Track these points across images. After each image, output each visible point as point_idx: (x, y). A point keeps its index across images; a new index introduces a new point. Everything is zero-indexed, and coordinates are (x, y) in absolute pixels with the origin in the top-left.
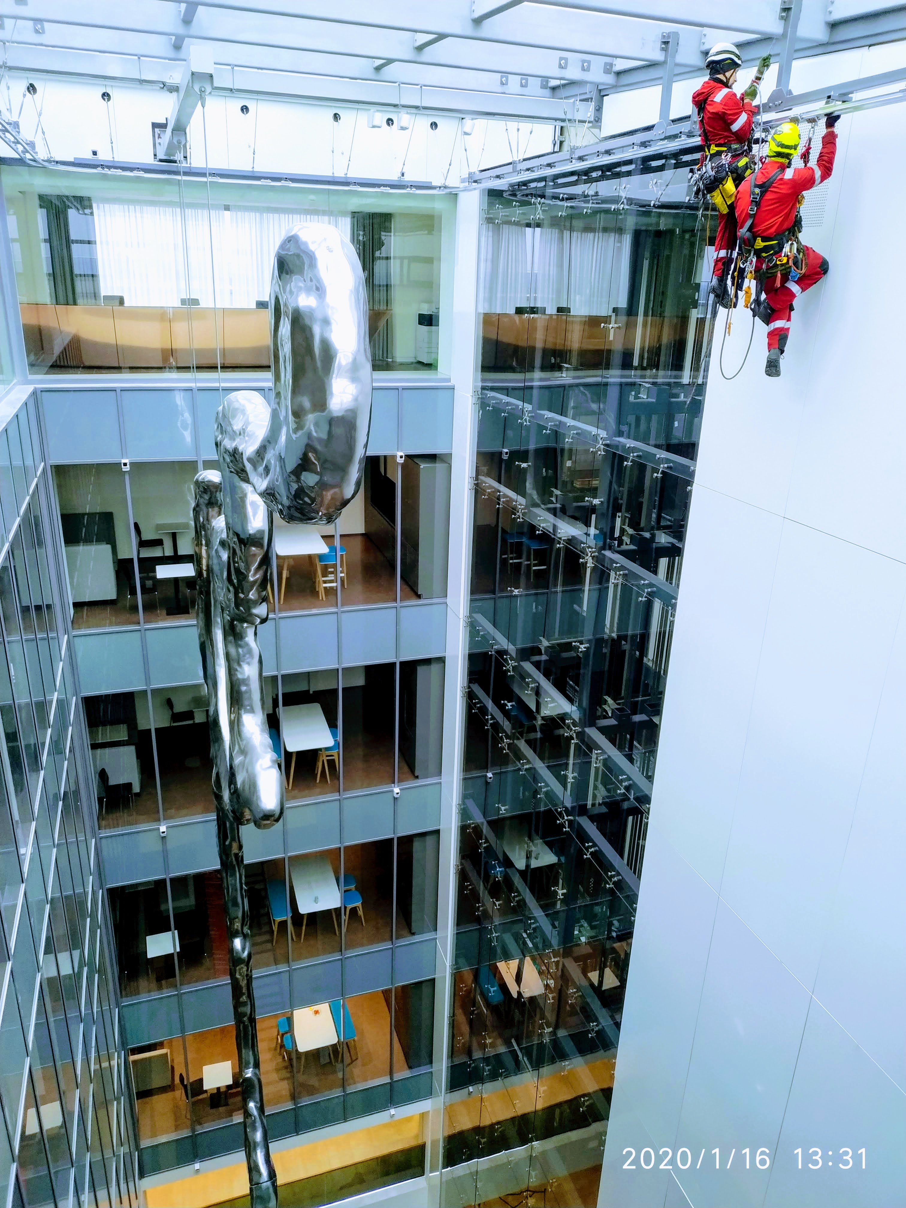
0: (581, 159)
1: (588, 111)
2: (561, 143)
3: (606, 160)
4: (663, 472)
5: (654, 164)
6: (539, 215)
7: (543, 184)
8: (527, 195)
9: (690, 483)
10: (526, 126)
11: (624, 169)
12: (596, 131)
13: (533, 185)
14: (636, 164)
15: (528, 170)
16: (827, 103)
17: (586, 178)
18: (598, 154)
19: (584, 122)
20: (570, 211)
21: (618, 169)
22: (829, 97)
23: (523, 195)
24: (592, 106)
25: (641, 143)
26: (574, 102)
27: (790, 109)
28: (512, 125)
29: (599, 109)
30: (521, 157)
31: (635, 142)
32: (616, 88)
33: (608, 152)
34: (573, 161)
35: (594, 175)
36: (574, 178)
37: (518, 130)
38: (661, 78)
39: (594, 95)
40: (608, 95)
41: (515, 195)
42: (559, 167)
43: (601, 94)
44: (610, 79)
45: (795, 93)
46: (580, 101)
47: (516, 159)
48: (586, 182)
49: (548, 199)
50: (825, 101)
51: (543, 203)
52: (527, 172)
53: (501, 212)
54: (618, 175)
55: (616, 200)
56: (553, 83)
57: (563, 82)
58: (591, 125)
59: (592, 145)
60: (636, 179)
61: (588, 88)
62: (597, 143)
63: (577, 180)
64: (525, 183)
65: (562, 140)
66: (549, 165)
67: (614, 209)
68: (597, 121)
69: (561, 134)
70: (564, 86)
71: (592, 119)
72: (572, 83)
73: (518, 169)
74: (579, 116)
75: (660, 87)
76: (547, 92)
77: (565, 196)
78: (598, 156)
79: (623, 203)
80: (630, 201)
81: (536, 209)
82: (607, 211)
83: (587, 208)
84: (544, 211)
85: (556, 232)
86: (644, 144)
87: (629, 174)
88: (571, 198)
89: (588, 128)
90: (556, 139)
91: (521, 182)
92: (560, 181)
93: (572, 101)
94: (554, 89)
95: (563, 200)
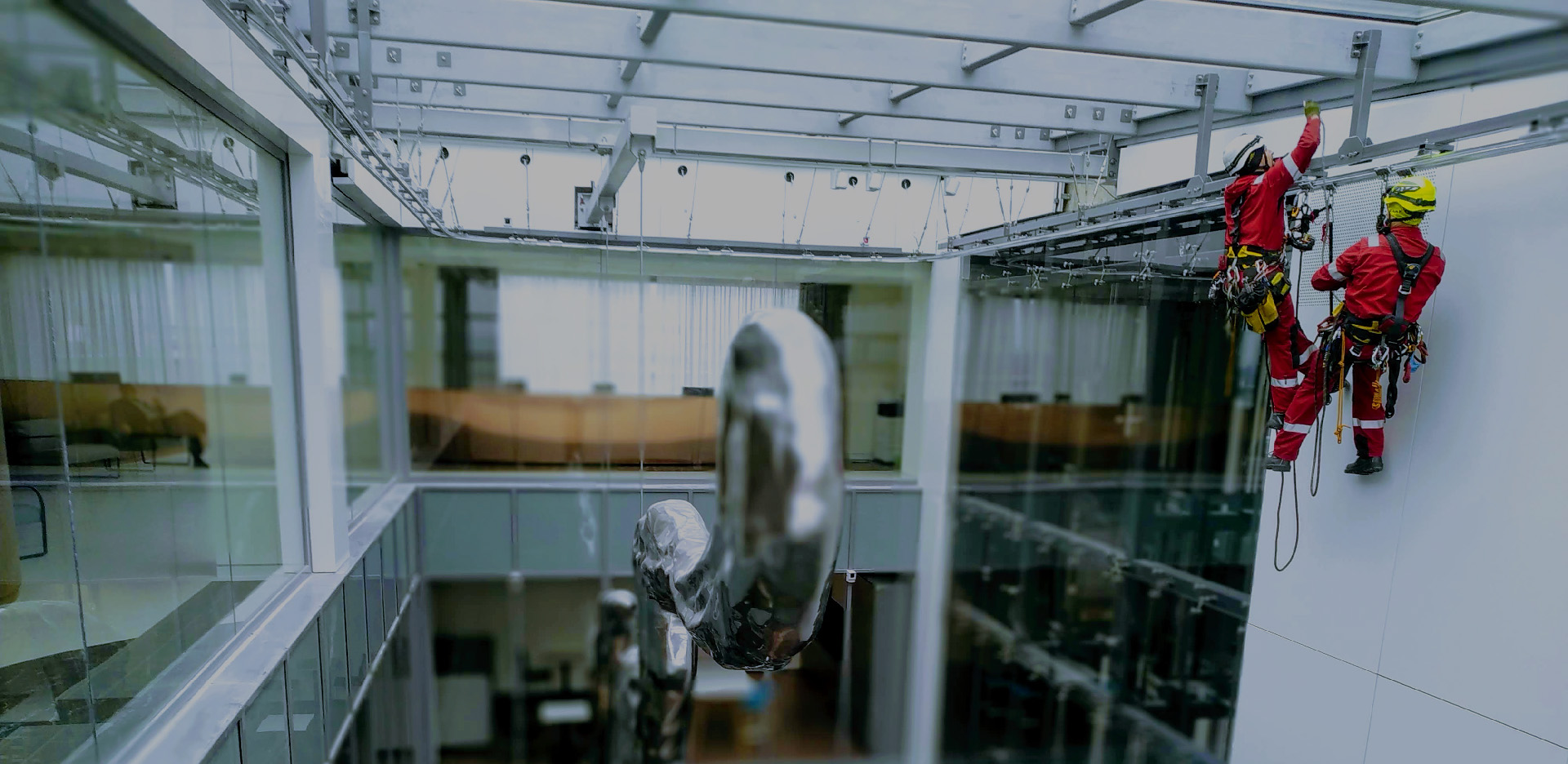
0: (1092, 221)
1: (1101, 166)
2: (1066, 202)
3: (1126, 222)
4: (1204, 608)
5: (1185, 225)
6: (1036, 286)
7: (1040, 249)
8: (1019, 262)
9: (1244, 623)
10: (1020, 184)
11: (1148, 231)
12: (1111, 188)
13: (1027, 251)
14: (1162, 226)
15: (1024, 234)
16: (1420, 153)
17: (1096, 242)
18: (1115, 215)
19: (1097, 178)
20: (1078, 282)
21: (1138, 232)
22: (1422, 146)
23: (1014, 263)
24: (1106, 159)
25: (1171, 202)
26: (1083, 156)
27: (1370, 161)
28: (1005, 182)
29: (1114, 162)
30: (1015, 219)
31: (1163, 201)
32: (1136, 139)
33: (1127, 213)
34: (1083, 223)
35: (1113, 237)
36: (1083, 242)
37: (1012, 188)
38: (1197, 126)
39: (1108, 146)
40: (1126, 147)
41: (1006, 263)
42: (1063, 230)
43: (1117, 145)
44: (1129, 129)
45: (1375, 142)
46: (1092, 153)
47: (1008, 221)
48: (1095, 247)
49: (1049, 267)
50: (1417, 151)
51: (1042, 272)
52: (1023, 237)
53: (989, 282)
54: (1140, 239)
55: (1138, 267)
56: (1055, 134)
57: (1069, 132)
58: (1104, 181)
59: (1105, 204)
60: (1162, 243)
61: (1100, 140)
62: (1112, 203)
63: (1085, 245)
64: (1017, 249)
65: (1066, 198)
66: (1052, 229)
67: (1135, 280)
68: (1112, 176)
69: (1065, 192)
70: (1071, 136)
71: (1107, 175)
72: (1079, 134)
73: (1011, 233)
74: (1089, 172)
75: (1196, 136)
76: (1048, 144)
77: (1070, 264)
78: (1115, 217)
79: (1146, 271)
80: (1155, 269)
81: (1033, 278)
82: (1127, 281)
83: (1099, 277)
84: (1041, 281)
85: (1055, 304)
86: (1174, 204)
87: (1153, 237)
88: (1078, 265)
89: (1100, 185)
90: (1060, 197)
91: (1013, 248)
92: (1062, 246)
93: (1080, 154)
94: (1056, 140)
95: (1067, 267)
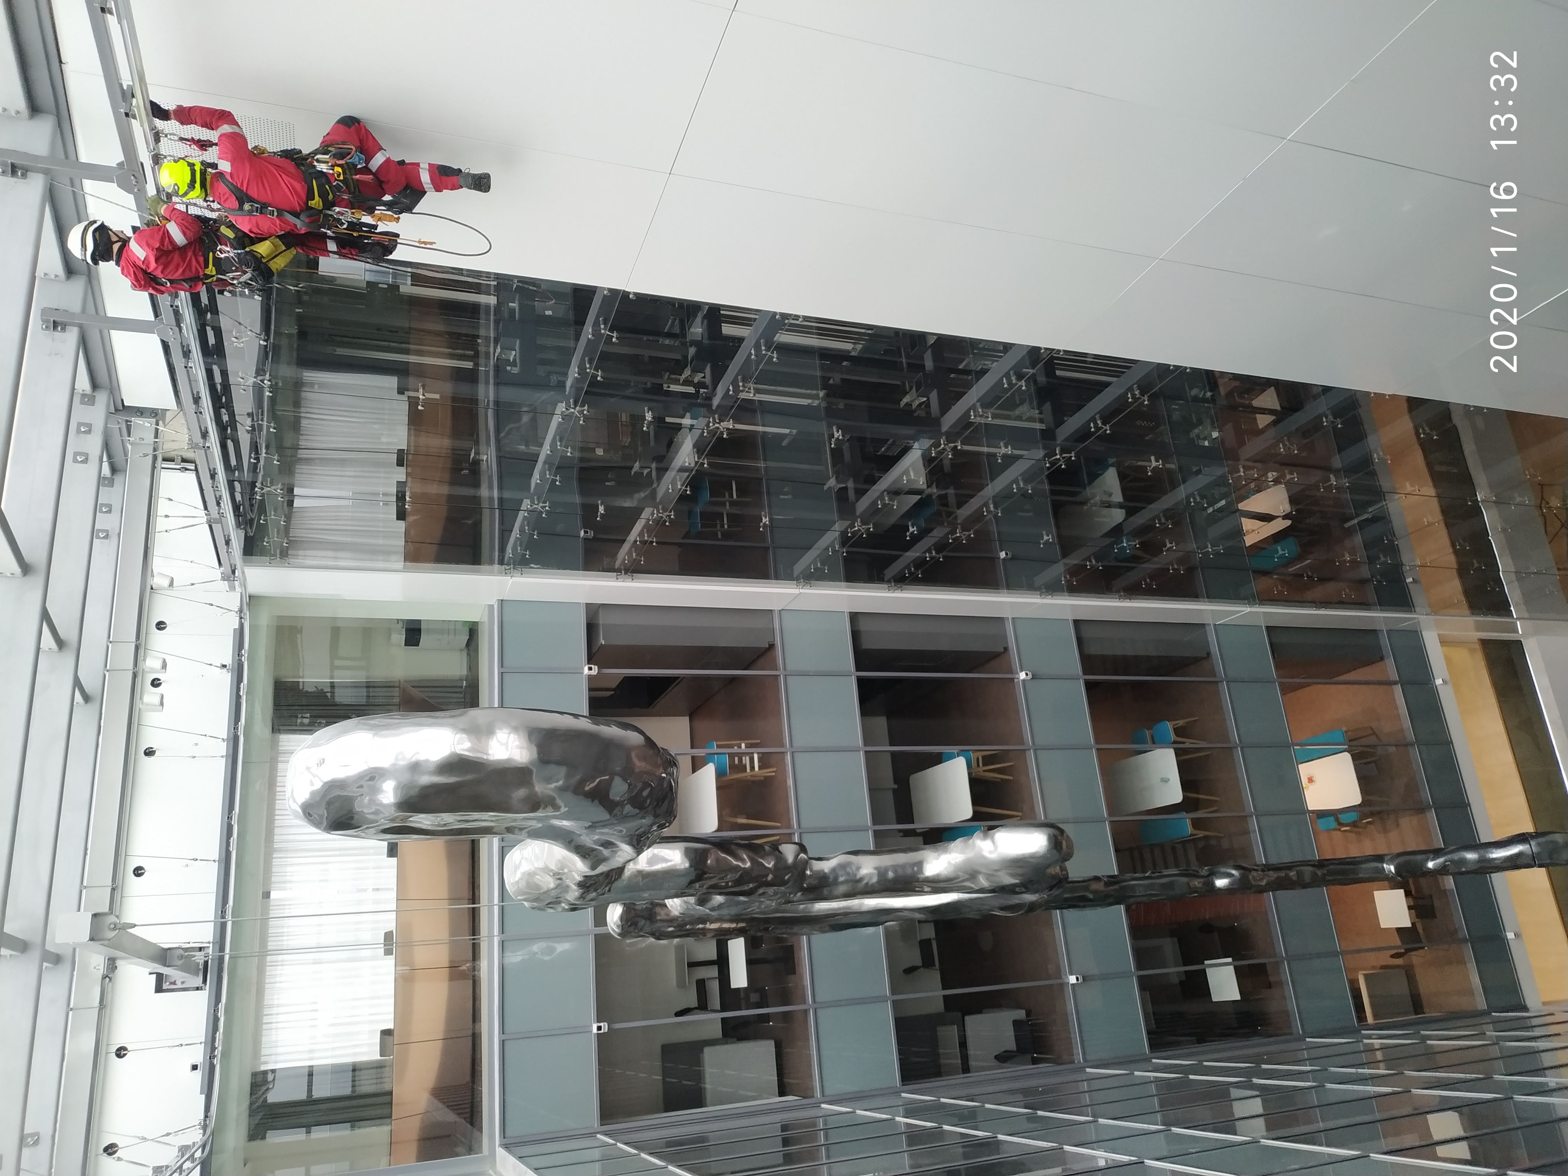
0: (205, 435)
1: (144, 426)
2: (184, 460)
3: (206, 402)
4: (611, 330)
5: (212, 340)
6: (278, 489)
7: (237, 484)
8: (252, 505)
9: (626, 294)
10: (162, 507)
11: (218, 379)
12: (169, 416)
13: (238, 497)
14: (212, 364)
15: (218, 504)
16: (134, 117)
17: (229, 428)
18: (198, 413)
19: (157, 430)
20: (273, 449)
21: (219, 387)
22: (127, 115)
23: (252, 511)
24: (137, 421)
25: (184, 357)
26: (131, 444)
27: (142, 164)
28: (161, 524)
29: (141, 412)
30: (203, 512)
31: (183, 365)
32: (114, 389)
33: (197, 400)
34: (207, 445)
35: (225, 418)
36: (230, 444)
37: (166, 516)
38: (101, 332)
39: (122, 418)
40: (122, 400)
41: (251, 521)
42: (215, 463)
43: (121, 409)
44: (102, 398)
45: (121, 158)
46: (129, 436)
47: (205, 519)
48: (235, 429)
49: (257, 478)
50: (133, 120)
51: (262, 484)
52: (222, 504)
53: (273, 538)
54: (226, 386)
55: (258, 390)
56: (106, 470)
57: (105, 458)
58: (161, 423)
59: (186, 421)
60: (232, 365)
61: (114, 426)
62: (185, 414)
63: (232, 441)
64: (236, 507)
65: (180, 460)
66: (213, 476)
67: (270, 392)
68: (155, 414)
69: (173, 461)
70: (110, 457)
71: (154, 420)
72: (107, 446)
73: (217, 516)
74: (150, 438)
75: (113, 332)
76: (118, 479)
77: (253, 455)
78: (201, 413)
79: (262, 381)
80: (259, 372)
81: (269, 493)
82: (272, 400)
83: (268, 427)
84: (272, 484)
85: (300, 468)
86: (187, 353)
87: (224, 374)
88: (255, 448)
89: (165, 426)
90: (178, 467)
91: (234, 512)
92: (233, 462)
93: (130, 447)
94: (114, 470)
95: (258, 459)
